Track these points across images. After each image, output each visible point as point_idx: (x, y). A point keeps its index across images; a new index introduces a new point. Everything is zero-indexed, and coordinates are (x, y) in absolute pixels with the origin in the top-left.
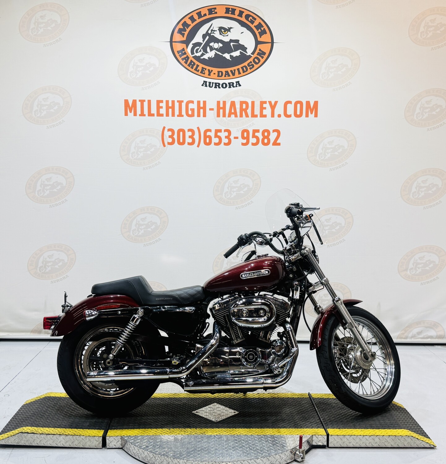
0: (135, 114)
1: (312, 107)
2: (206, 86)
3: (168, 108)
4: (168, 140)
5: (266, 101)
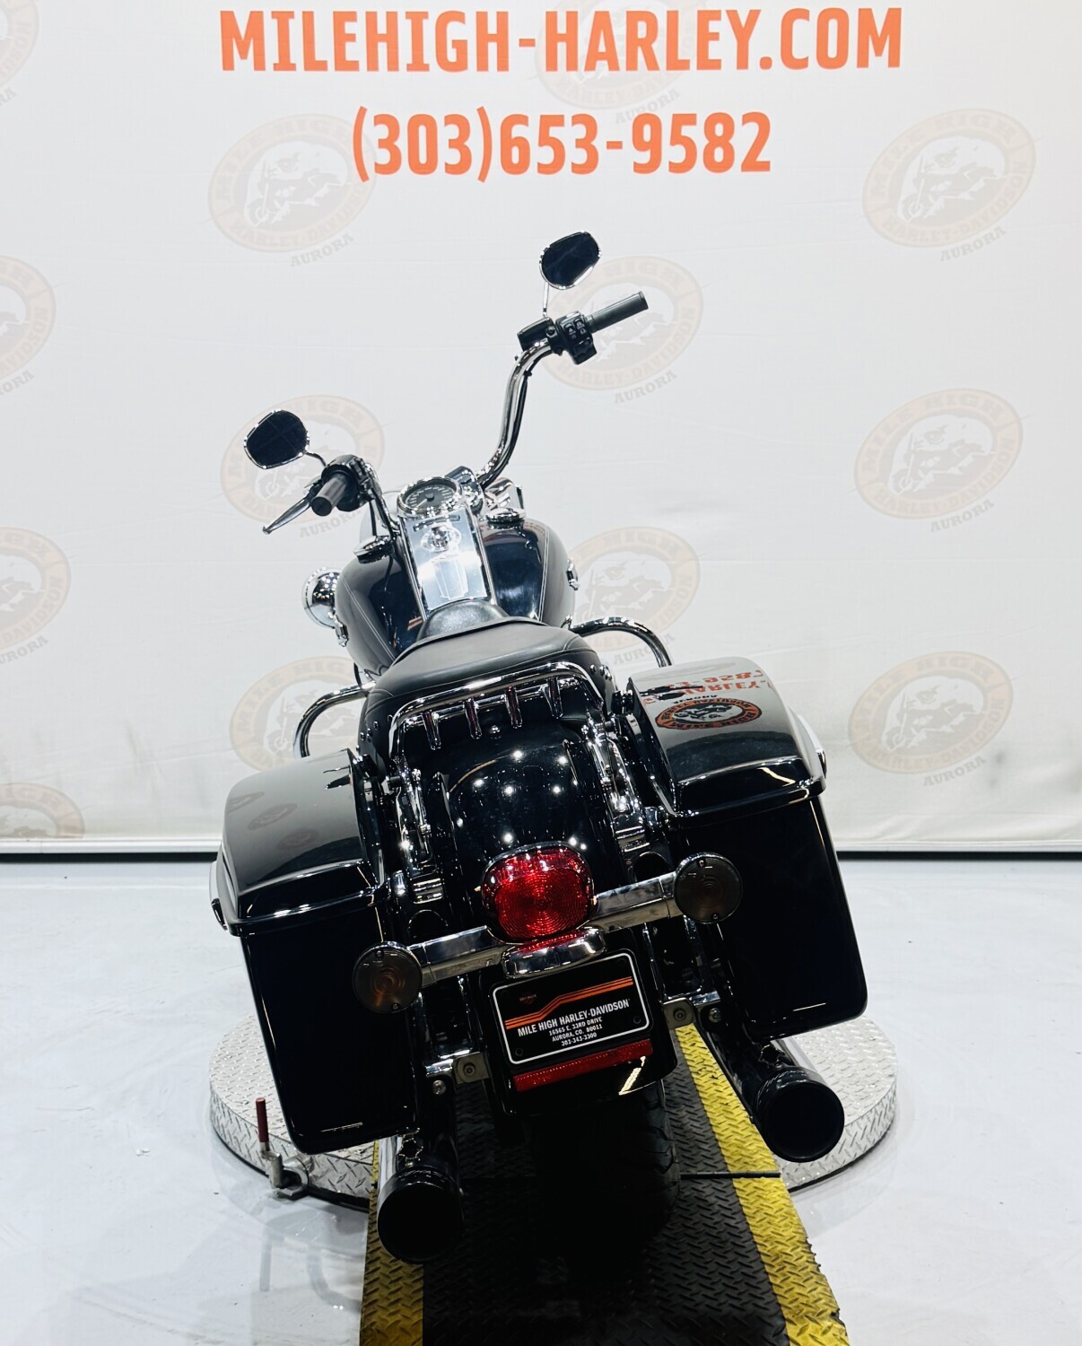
0: (259, 65)
1: (879, 28)
3: (373, 38)
4: (376, 155)
5: (719, 12)
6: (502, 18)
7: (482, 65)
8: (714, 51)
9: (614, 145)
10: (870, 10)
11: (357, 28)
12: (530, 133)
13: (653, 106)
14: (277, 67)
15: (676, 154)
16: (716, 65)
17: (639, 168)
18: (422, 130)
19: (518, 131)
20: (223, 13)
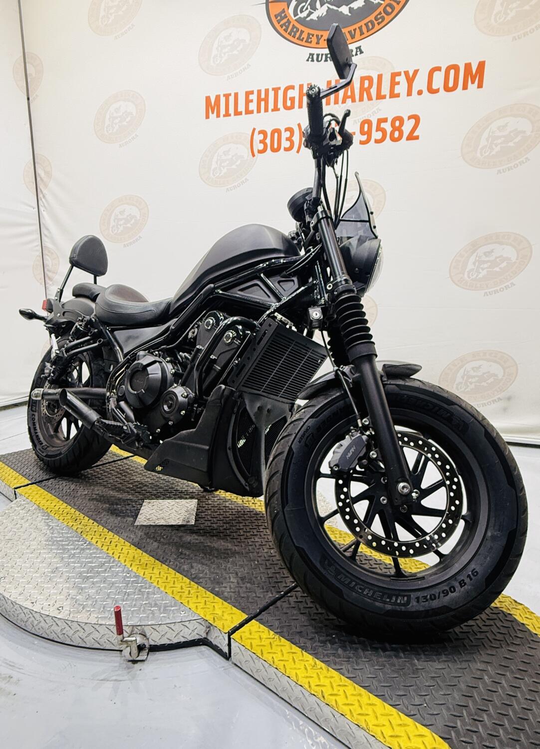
0: (218, 115)
1: (475, 71)
2: (313, 60)
3: (260, 100)
4: (259, 146)
5: (400, 72)
7: (301, 106)
8: (398, 89)
10: (471, 64)
11: (254, 97)
14: (224, 116)
15: (378, 135)
16: (398, 95)
17: (362, 143)
18: (276, 135)
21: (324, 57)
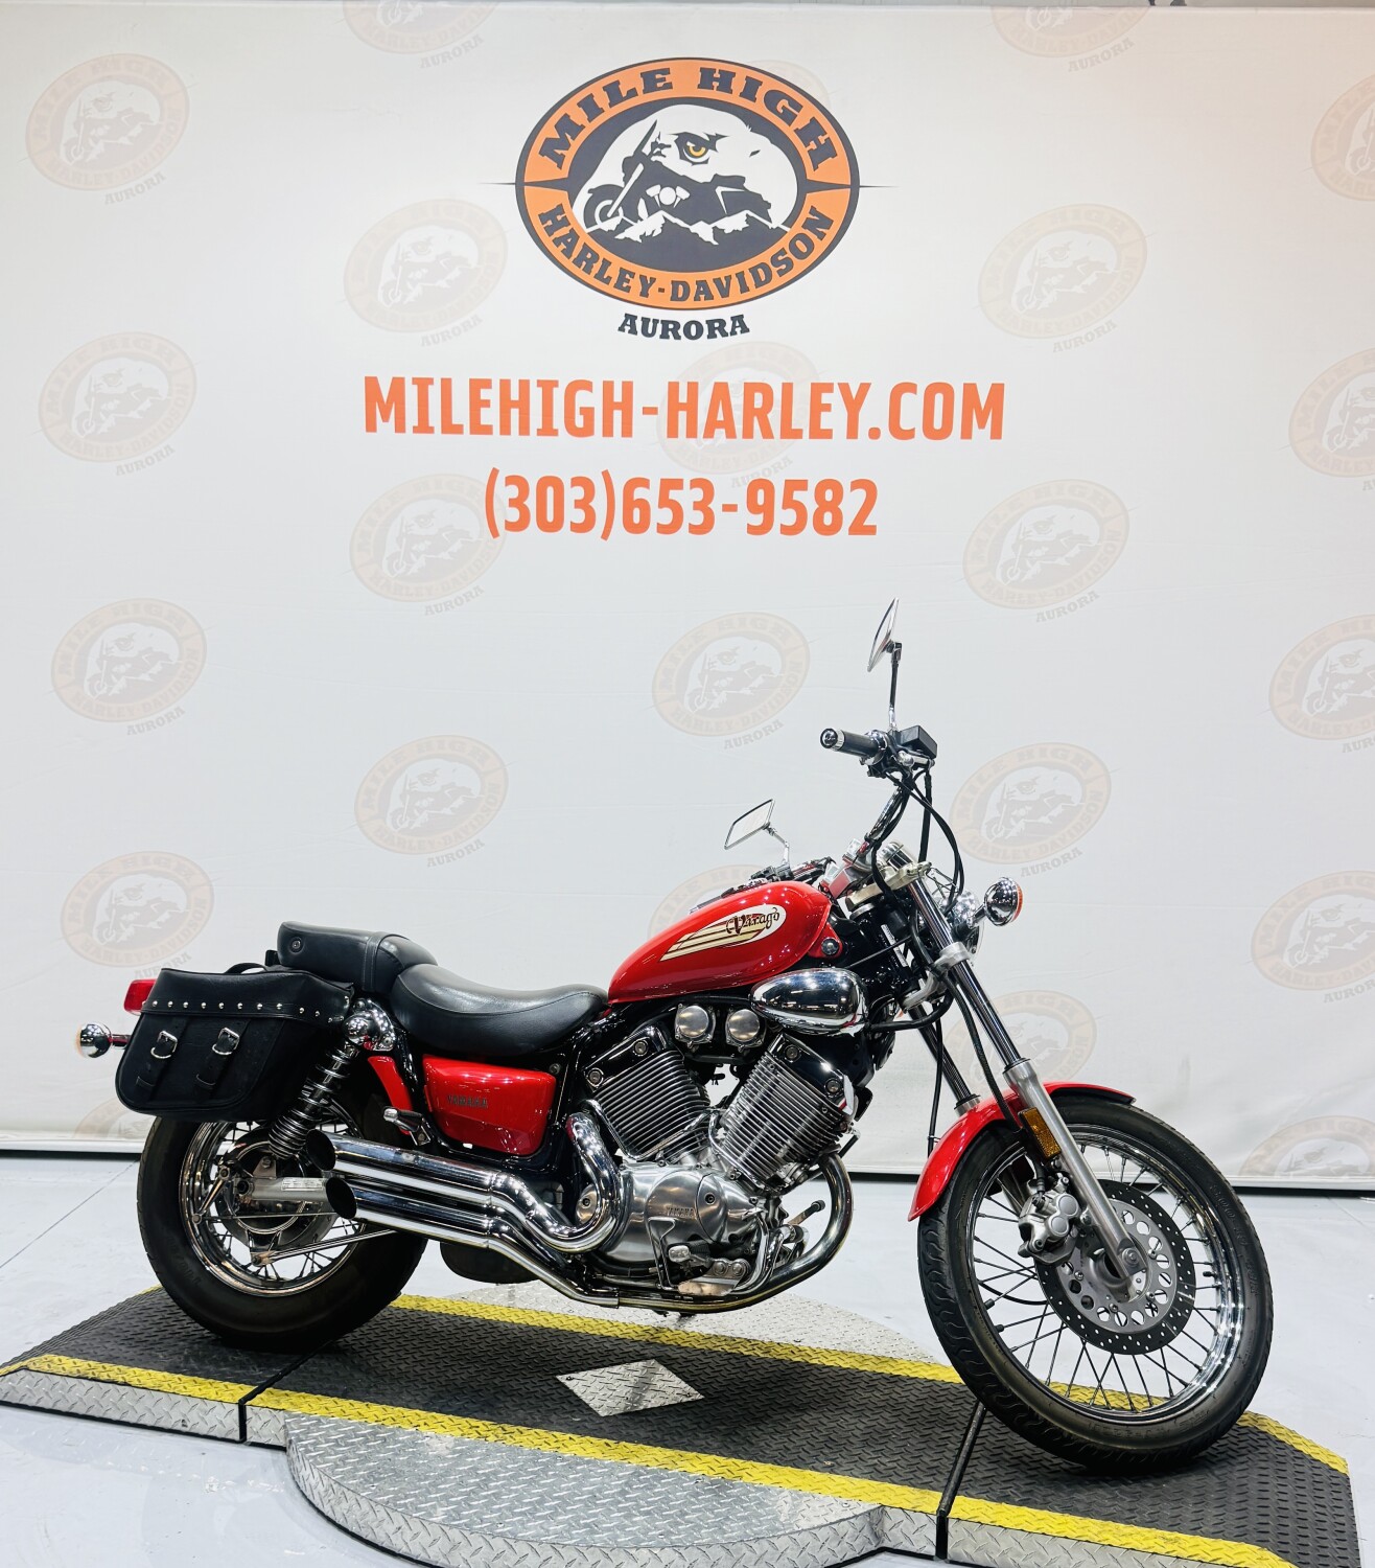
0: (400, 427)
1: (983, 401)
2: (633, 331)
3: (506, 404)
4: (506, 513)
5: (832, 384)
6: (628, 387)
7: (608, 431)
8: (826, 421)
9: (730, 508)
10: (974, 385)
11: (492, 395)
12: (651, 495)
13: (767, 473)
14: (416, 430)
15: (788, 517)
16: (828, 434)
17: (752, 530)
18: (550, 491)
19: (639, 493)
20: (366, 378)
21: (660, 326)
